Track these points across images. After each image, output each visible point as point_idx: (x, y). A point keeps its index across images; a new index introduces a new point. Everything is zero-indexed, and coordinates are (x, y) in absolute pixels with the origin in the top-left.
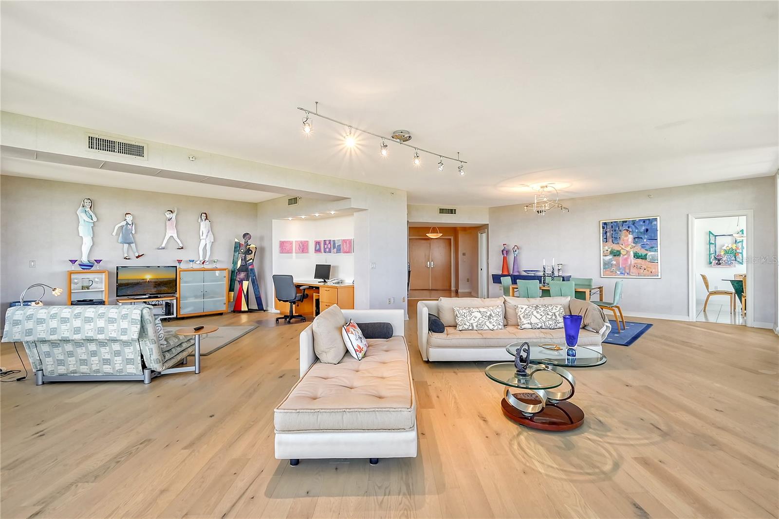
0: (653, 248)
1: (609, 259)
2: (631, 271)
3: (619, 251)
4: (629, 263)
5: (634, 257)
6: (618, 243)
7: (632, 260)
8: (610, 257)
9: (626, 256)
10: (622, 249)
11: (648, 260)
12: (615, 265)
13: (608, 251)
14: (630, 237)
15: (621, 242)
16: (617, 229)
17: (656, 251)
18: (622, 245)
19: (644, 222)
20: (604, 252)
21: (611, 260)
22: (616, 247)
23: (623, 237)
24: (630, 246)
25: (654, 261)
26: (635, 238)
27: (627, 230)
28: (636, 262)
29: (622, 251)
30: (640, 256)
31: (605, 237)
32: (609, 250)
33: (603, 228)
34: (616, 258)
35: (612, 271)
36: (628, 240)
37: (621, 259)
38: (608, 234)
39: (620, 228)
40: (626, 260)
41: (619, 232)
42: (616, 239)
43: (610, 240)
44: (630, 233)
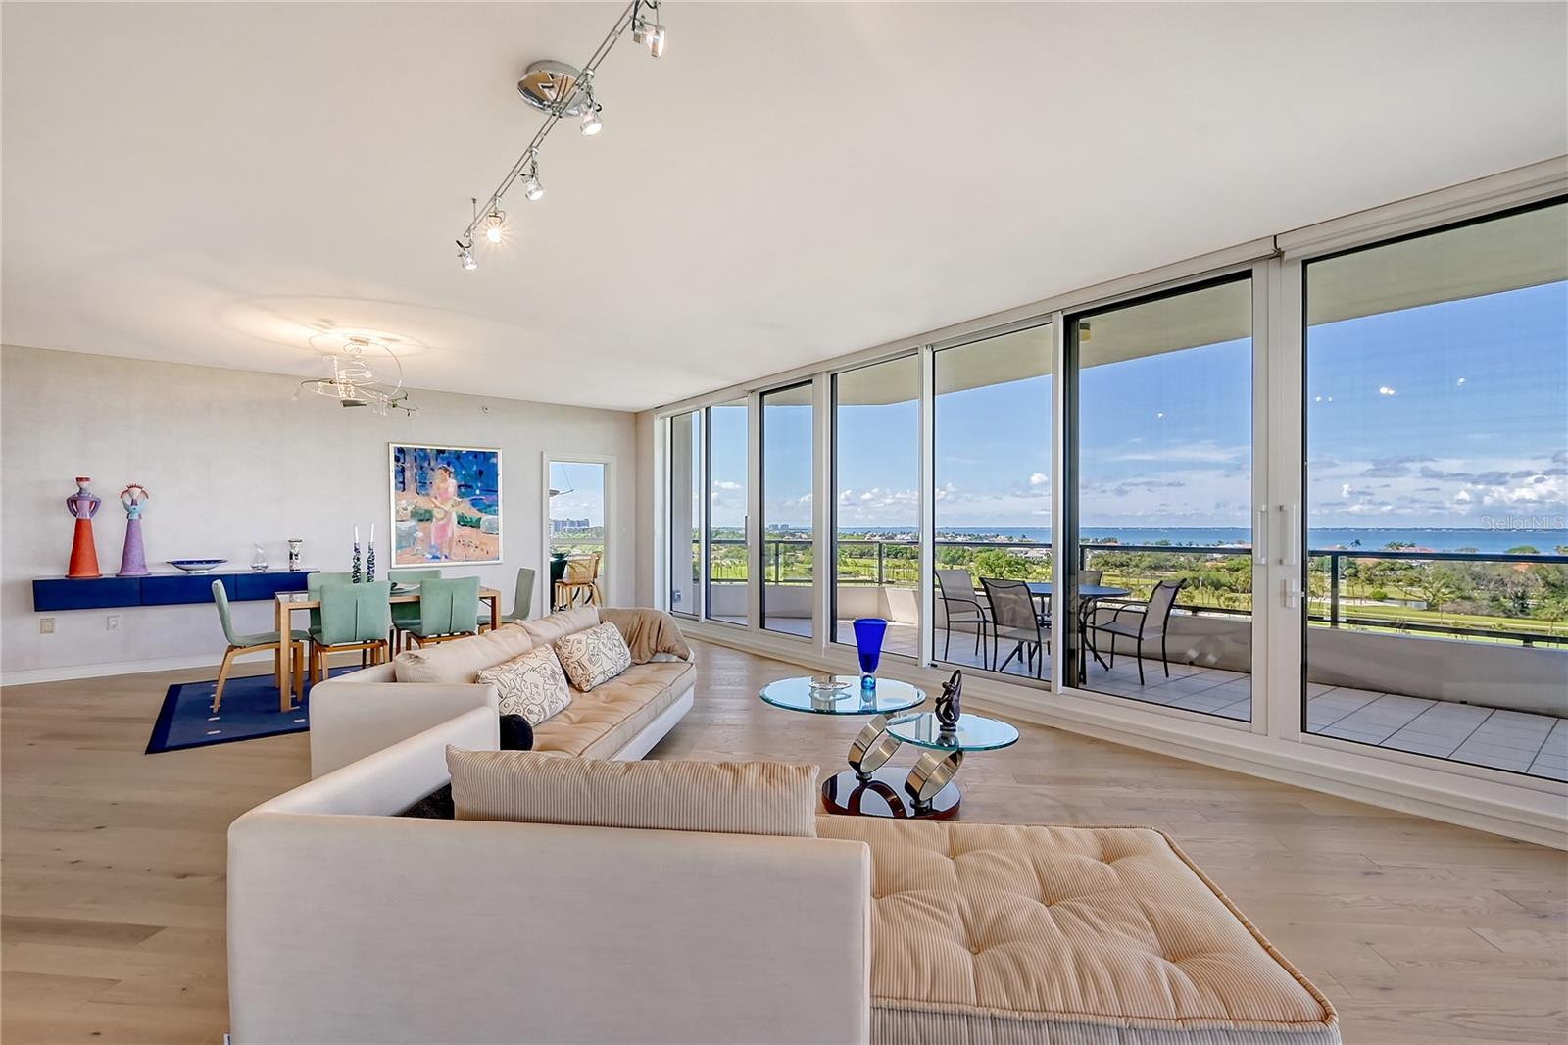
0: (490, 507)
1: (410, 528)
2: (454, 550)
3: (429, 512)
4: (450, 535)
5: (458, 523)
6: (428, 495)
7: (454, 529)
8: (411, 523)
9: (443, 522)
10: (436, 506)
11: (483, 529)
12: (422, 541)
13: (405, 509)
14: (452, 484)
15: (433, 491)
16: (426, 464)
17: (495, 512)
18: (436, 498)
19: (476, 456)
20: (397, 511)
21: (413, 530)
23: (437, 482)
24: (451, 502)
25: (492, 531)
26: (459, 487)
27: (446, 470)
28: (462, 533)
29: (436, 512)
30: (468, 522)
31: (401, 480)
32: (410, 508)
33: (397, 459)
34: (425, 524)
35: (415, 552)
36: (447, 489)
37: (433, 526)
38: (407, 474)
39: (432, 464)
40: (443, 528)
41: (430, 472)
42: (423, 485)
43: (411, 486)
44: (452, 475)
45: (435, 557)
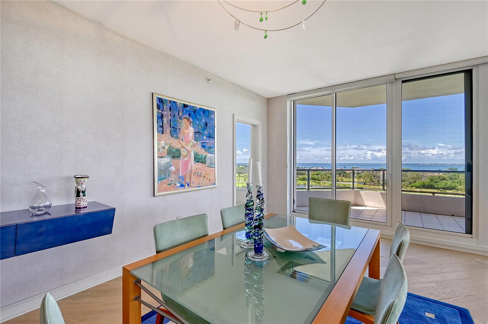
0: (210, 149)
1: (167, 163)
2: (192, 180)
3: (178, 150)
4: (190, 169)
5: (195, 160)
6: (177, 138)
7: (193, 165)
8: (167, 160)
9: (186, 159)
10: (183, 147)
11: (207, 164)
12: (174, 173)
13: (164, 148)
14: (191, 130)
15: (181, 136)
16: (177, 114)
17: (213, 153)
18: (182, 140)
19: (204, 112)
20: (159, 150)
21: (169, 165)
22: (176, 144)
23: (183, 128)
24: (191, 144)
25: (212, 166)
26: (195, 133)
27: (188, 120)
28: (197, 167)
29: (183, 152)
30: (200, 159)
31: (161, 124)
32: (166, 147)
33: (158, 107)
34: (176, 161)
35: (170, 182)
36: (188, 134)
37: (180, 162)
38: (165, 119)
39: (180, 114)
40: (186, 164)
41: (179, 120)
42: (175, 131)
43: (168, 130)
44: (191, 124)
45: (182, 186)
